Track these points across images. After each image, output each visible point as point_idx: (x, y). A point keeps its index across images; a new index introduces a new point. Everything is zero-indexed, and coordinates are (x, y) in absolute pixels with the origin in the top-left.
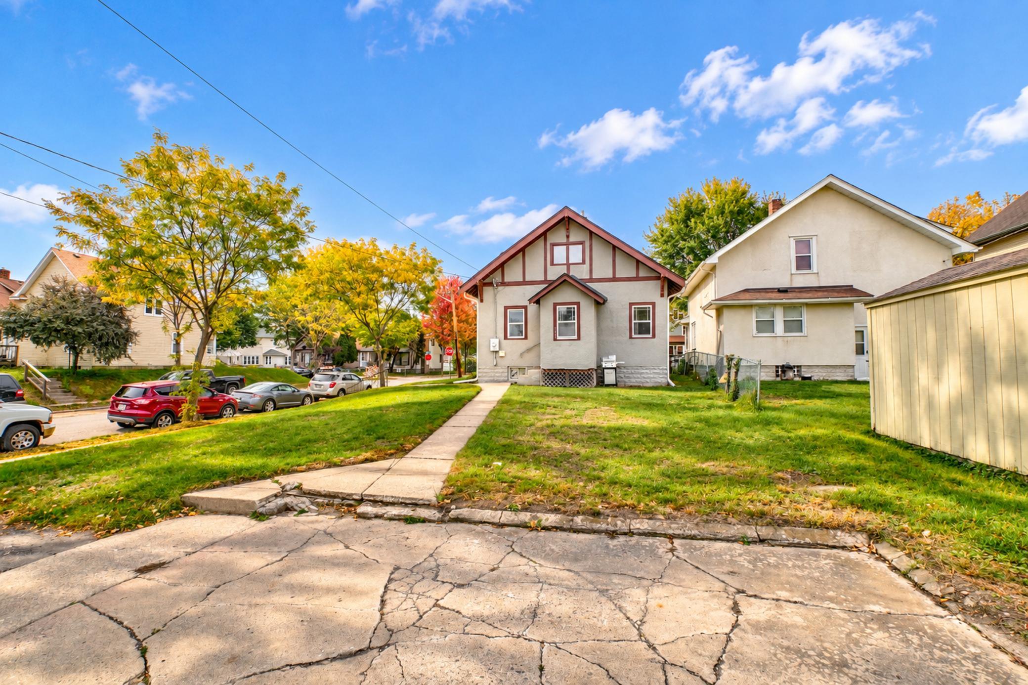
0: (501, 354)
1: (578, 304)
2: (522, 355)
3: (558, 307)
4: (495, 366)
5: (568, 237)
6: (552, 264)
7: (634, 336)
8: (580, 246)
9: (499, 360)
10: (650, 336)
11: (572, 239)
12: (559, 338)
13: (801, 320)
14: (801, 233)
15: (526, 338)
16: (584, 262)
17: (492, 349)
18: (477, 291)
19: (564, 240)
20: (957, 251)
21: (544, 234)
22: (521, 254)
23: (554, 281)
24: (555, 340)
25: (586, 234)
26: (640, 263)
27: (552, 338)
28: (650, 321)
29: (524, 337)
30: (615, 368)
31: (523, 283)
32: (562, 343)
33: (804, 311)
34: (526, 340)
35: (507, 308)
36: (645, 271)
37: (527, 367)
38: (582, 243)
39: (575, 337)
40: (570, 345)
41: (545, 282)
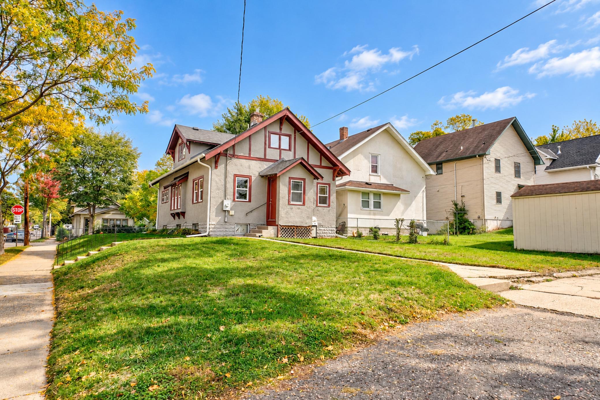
0: (232, 213)
1: (304, 180)
2: (247, 214)
3: (291, 181)
4: (227, 222)
5: (281, 129)
6: (269, 147)
7: (319, 205)
8: (288, 138)
9: (229, 217)
10: (327, 206)
11: (282, 132)
12: (292, 203)
13: (380, 202)
14: (376, 152)
15: (250, 201)
16: (290, 150)
17: (225, 209)
19: (278, 131)
20: (427, 173)
22: (249, 136)
24: (289, 204)
25: (294, 129)
26: (322, 157)
27: (287, 203)
28: (328, 196)
29: (247, 200)
30: (316, 226)
31: (249, 158)
32: (293, 206)
33: (382, 197)
34: (249, 203)
35: (236, 176)
36: (325, 163)
37: (249, 224)
38: (289, 136)
39: (301, 203)
40: (299, 209)
41: (265, 160)
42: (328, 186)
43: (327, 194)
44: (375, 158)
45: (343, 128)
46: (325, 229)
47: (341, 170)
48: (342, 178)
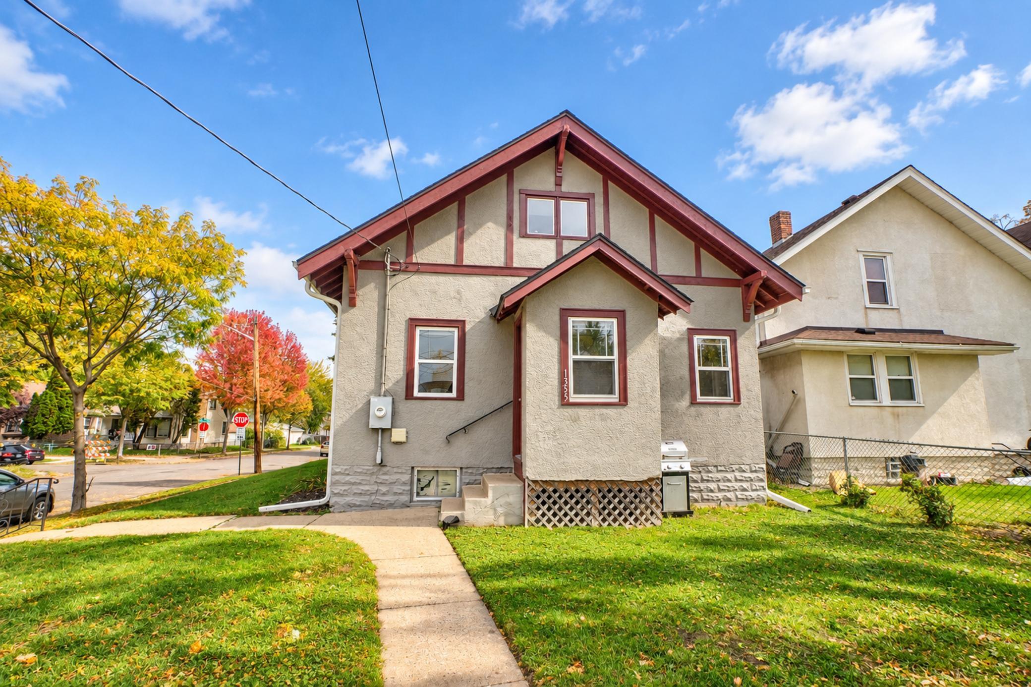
0: (398, 435)
1: (620, 315)
2: (450, 437)
3: (571, 320)
4: (382, 464)
5: (558, 184)
6: (524, 235)
7: (700, 398)
8: (585, 204)
9: (390, 450)
10: (730, 399)
11: (565, 188)
12: (574, 398)
13: (910, 381)
14: (877, 249)
15: (461, 396)
17: (374, 424)
18: (340, 280)
19: (549, 185)
21: (508, 169)
22: (454, 207)
23: (540, 272)
24: (565, 403)
25: (601, 176)
26: (703, 251)
27: (556, 399)
28: (729, 368)
29: (454, 394)
30: (686, 474)
31: (459, 268)
32: (582, 412)
33: (915, 363)
34: (459, 403)
35: (414, 323)
36: (712, 267)
37: (461, 468)
38: (587, 198)
39: (614, 398)
40: (603, 418)
41: (507, 270)
42: (728, 338)
43: (726, 365)
44: (875, 262)
45: (779, 213)
46: (730, 476)
47: (766, 284)
48: (776, 311)
